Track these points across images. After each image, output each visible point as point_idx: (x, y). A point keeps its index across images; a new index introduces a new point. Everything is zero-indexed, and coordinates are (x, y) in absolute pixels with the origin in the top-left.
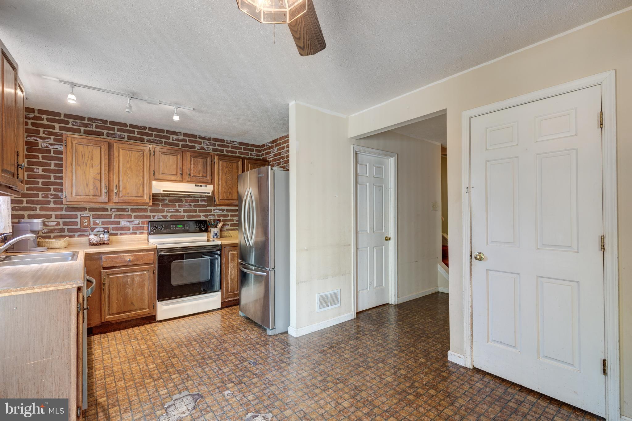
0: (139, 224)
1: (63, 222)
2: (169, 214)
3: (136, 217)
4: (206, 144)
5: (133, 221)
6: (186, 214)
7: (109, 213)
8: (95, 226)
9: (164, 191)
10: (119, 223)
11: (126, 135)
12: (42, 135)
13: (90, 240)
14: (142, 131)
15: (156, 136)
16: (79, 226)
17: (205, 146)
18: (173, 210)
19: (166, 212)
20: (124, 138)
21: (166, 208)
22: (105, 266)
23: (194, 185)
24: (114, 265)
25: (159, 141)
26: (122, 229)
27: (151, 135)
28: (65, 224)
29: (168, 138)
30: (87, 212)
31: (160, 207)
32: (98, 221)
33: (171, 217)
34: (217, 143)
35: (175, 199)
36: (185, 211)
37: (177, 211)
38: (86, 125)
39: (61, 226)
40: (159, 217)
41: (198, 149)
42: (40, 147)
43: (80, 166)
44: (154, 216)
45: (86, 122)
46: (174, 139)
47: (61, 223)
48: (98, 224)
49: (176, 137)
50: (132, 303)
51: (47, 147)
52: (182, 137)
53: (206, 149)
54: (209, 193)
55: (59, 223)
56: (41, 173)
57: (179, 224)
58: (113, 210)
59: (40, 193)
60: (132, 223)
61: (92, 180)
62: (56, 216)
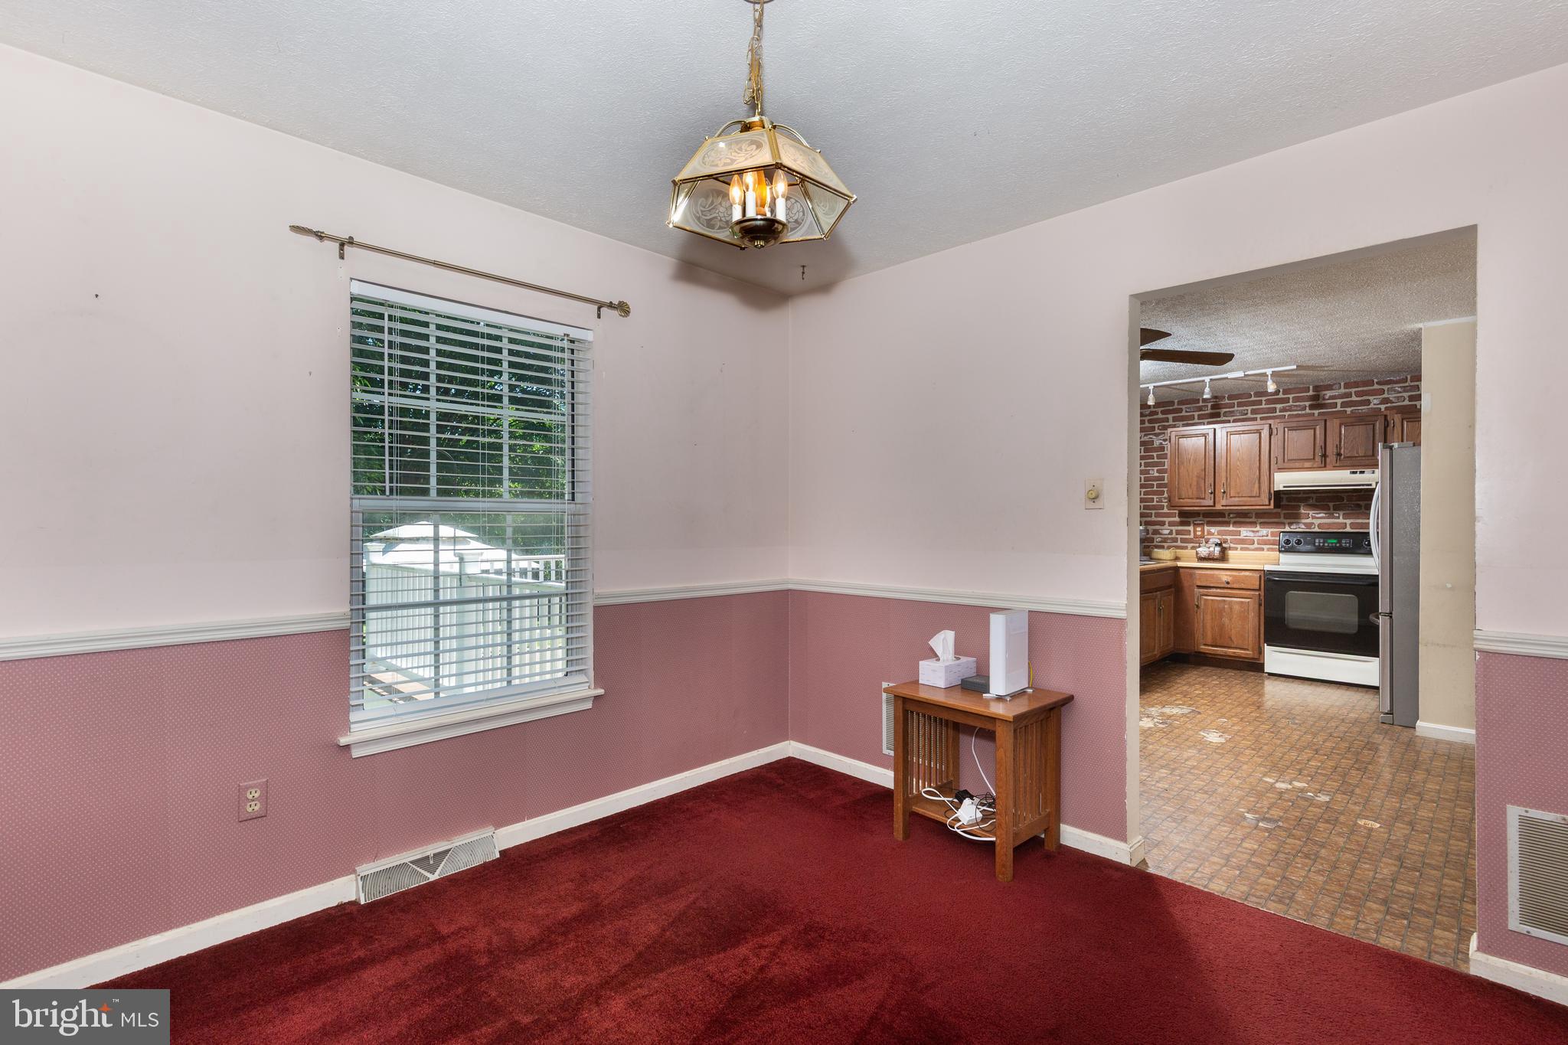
0: (1267, 536)
1: (1176, 530)
2: (1317, 522)
3: (1264, 526)
4: (1395, 391)
5: (1258, 531)
6: (1348, 522)
7: (1226, 519)
8: (1209, 537)
9: (1284, 487)
10: (1239, 533)
11: (1250, 408)
12: (1157, 431)
13: (1197, 553)
14: (1273, 397)
15: (1296, 400)
16: (1192, 536)
17: (1392, 397)
18: (1325, 515)
19: (1310, 519)
20: (1247, 414)
21: (1311, 512)
22: (1199, 584)
23: (1349, 471)
24: (1210, 585)
25: (1300, 406)
26: (1243, 541)
27: (1286, 400)
28: (1178, 532)
30: (1201, 518)
31: (1302, 511)
32: (1213, 529)
33: (1320, 526)
35: (1329, 499)
36: (1347, 516)
37: (1331, 516)
38: (1200, 409)
39: (1174, 535)
40: (1299, 526)
41: (1375, 404)
42: (1155, 445)
44: (1290, 525)
45: (1201, 404)
46: (1327, 397)
47: (1174, 532)
48: (1213, 534)
49: (1329, 393)
50: (1230, 638)
51: (1161, 444)
52: (1343, 390)
53: (1393, 400)
54: (1371, 485)
55: (1172, 531)
56: (1156, 474)
57: (1331, 539)
58: (1231, 516)
59: (1155, 497)
60: (1257, 534)
61: (1195, 479)
62: (1169, 523)
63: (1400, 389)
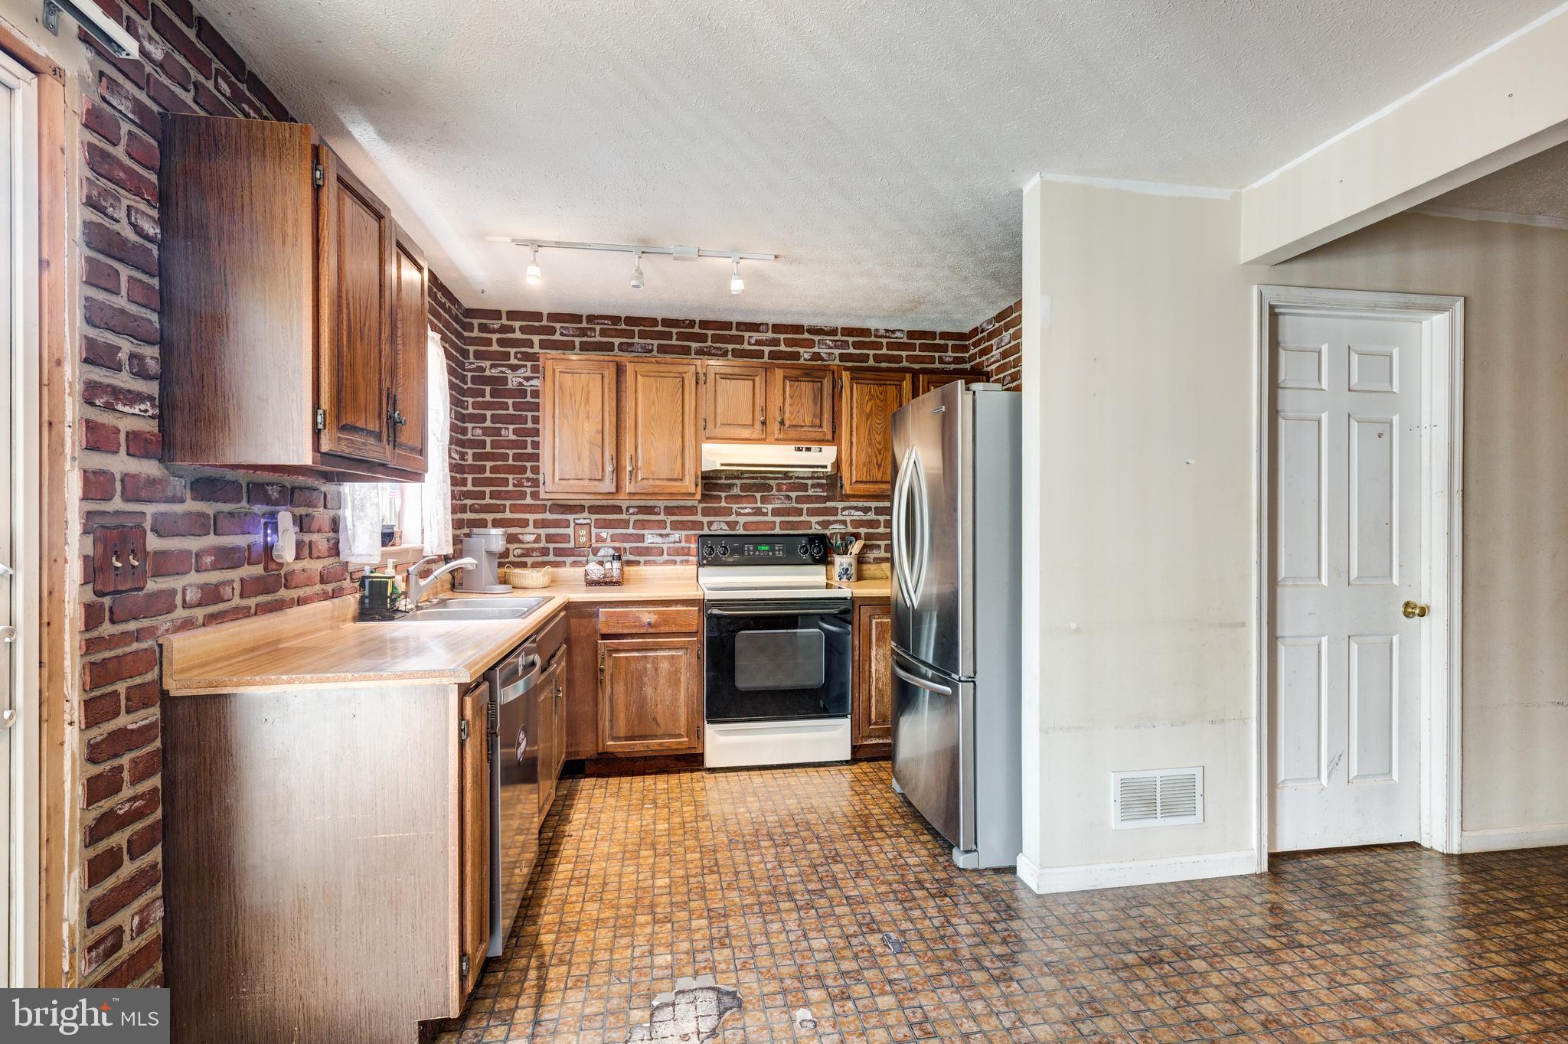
0: (680, 542)
1: (547, 536)
2: (742, 520)
3: (676, 526)
4: (826, 344)
5: (668, 535)
6: (778, 519)
7: (624, 516)
8: (599, 545)
9: (722, 465)
10: (640, 539)
11: (656, 342)
12: (513, 361)
13: (586, 574)
14: (686, 330)
15: (716, 339)
16: (571, 545)
17: (824, 352)
18: (750, 510)
19: (734, 516)
20: (652, 351)
21: (735, 506)
22: (605, 631)
23: (792, 447)
24: (620, 631)
25: (721, 349)
26: (647, 551)
27: (702, 338)
28: (550, 538)
29: (740, 340)
30: (586, 514)
31: (723, 504)
32: (605, 533)
33: (745, 526)
34: (851, 339)
35: (755, 485)
36: (776, 512)
37: (758, 512)
38: (583, 332)
39: (543, 544)
40: (719, 526)
41: (805, 360)
42: (510, 386)
43: (566, 418)
44: (710, 524)
45: (584, 325)
46: (753, 341)
48: (604, 541)
49: (756, 336)
50: (655, 719)
51: (521, 384)
52: (770, 335)
53: (825, 356)
54: (825, 467)
55: (539, 535)
56: (513, 437)
57: (761, 544)
58: (631, 511)
59: (510, 477)
60: (667, 540)
61: (587, 446)
62: (536, 522)
63: (830, 343)
